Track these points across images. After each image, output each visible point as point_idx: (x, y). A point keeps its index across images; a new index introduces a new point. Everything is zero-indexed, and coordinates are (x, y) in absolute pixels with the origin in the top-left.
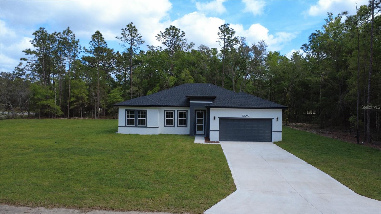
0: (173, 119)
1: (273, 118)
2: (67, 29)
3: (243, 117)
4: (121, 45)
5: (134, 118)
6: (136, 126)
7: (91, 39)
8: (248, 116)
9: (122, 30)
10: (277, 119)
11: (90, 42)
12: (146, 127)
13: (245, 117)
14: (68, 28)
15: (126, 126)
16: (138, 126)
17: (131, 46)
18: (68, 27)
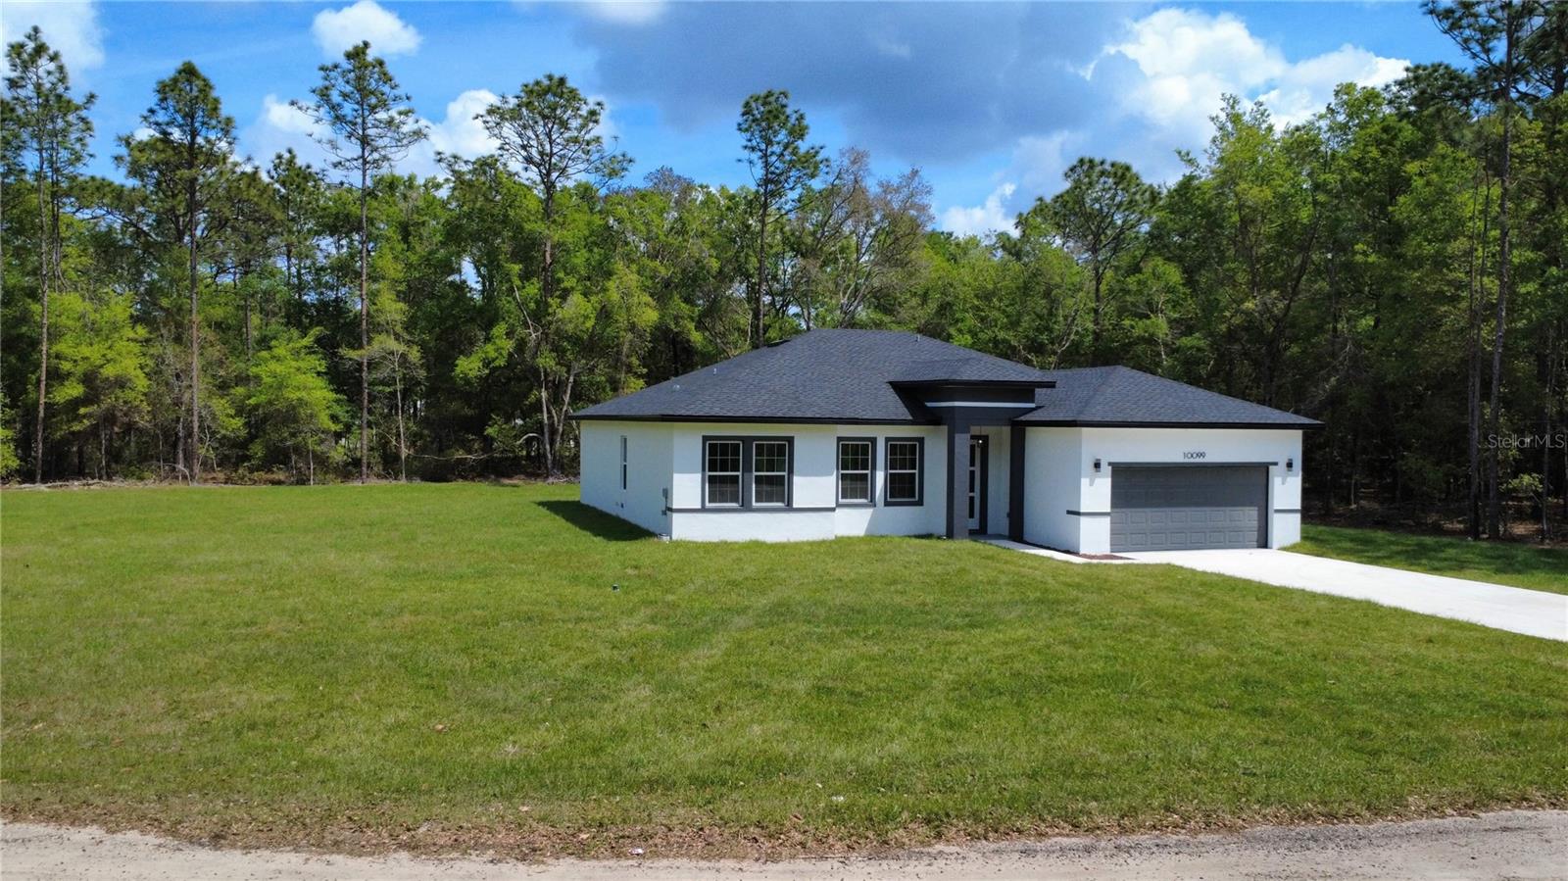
0: (868, 472)
1: (1276, 464)
2: (29, 37)
3: (1187, 460)
4: (319, 142)
5: (739, 474)
6: (746, 507)
7: (153, 100)
8: (1202, 455)
9: (322, 73)
10: (1290, 465)
11: (146, 113)
12: (789, 507)
13: (1192, 460)
14: (33, 33)
15: (703, 510)
16: (754, 504)
17: (363, 152)
18: (36, 30)
